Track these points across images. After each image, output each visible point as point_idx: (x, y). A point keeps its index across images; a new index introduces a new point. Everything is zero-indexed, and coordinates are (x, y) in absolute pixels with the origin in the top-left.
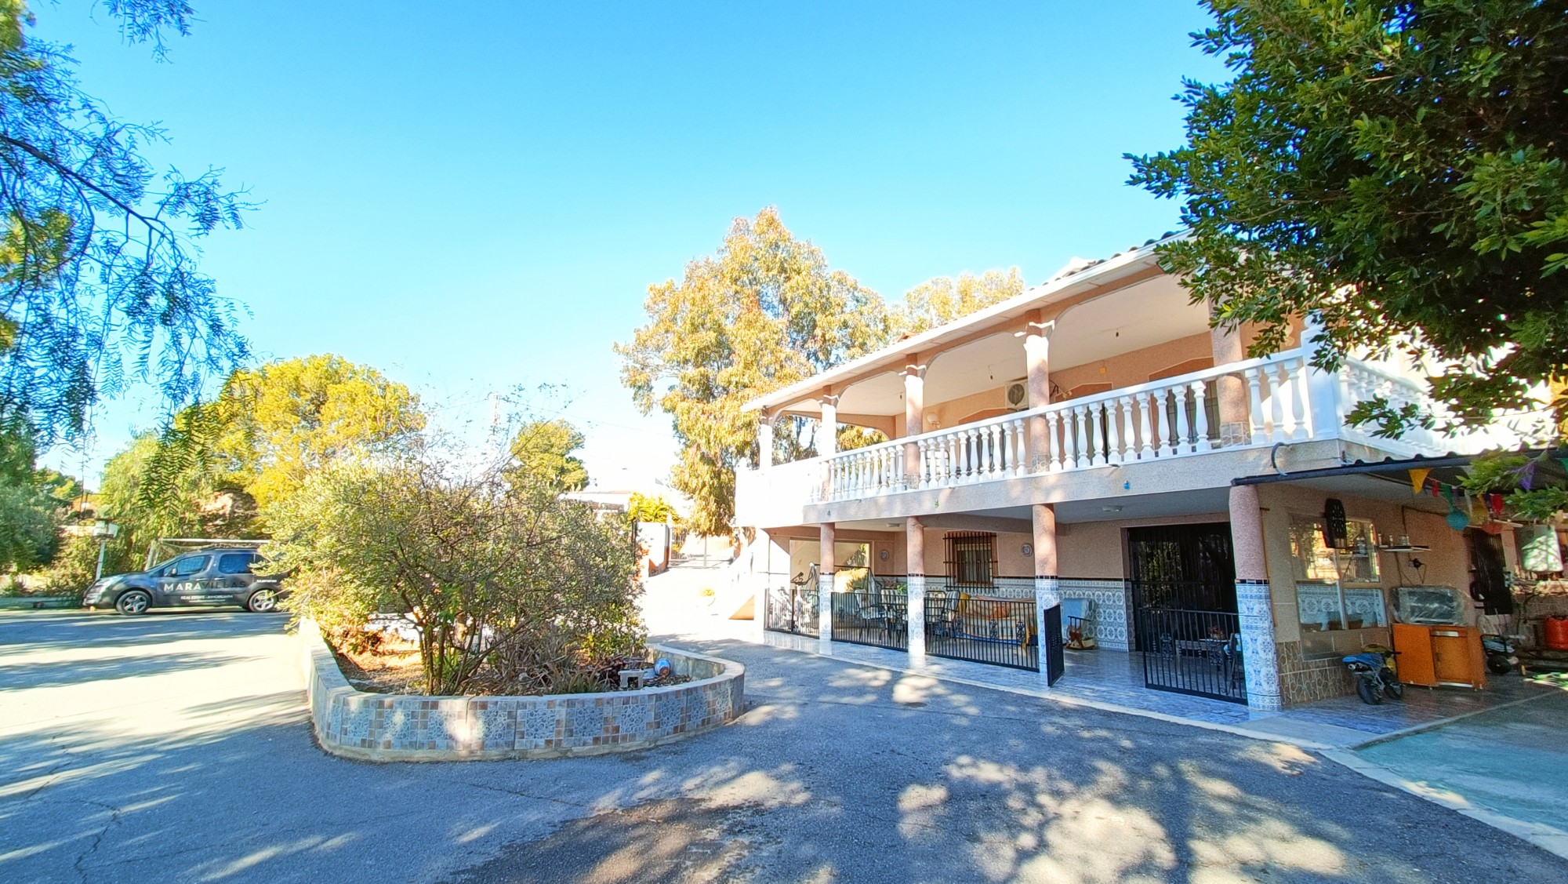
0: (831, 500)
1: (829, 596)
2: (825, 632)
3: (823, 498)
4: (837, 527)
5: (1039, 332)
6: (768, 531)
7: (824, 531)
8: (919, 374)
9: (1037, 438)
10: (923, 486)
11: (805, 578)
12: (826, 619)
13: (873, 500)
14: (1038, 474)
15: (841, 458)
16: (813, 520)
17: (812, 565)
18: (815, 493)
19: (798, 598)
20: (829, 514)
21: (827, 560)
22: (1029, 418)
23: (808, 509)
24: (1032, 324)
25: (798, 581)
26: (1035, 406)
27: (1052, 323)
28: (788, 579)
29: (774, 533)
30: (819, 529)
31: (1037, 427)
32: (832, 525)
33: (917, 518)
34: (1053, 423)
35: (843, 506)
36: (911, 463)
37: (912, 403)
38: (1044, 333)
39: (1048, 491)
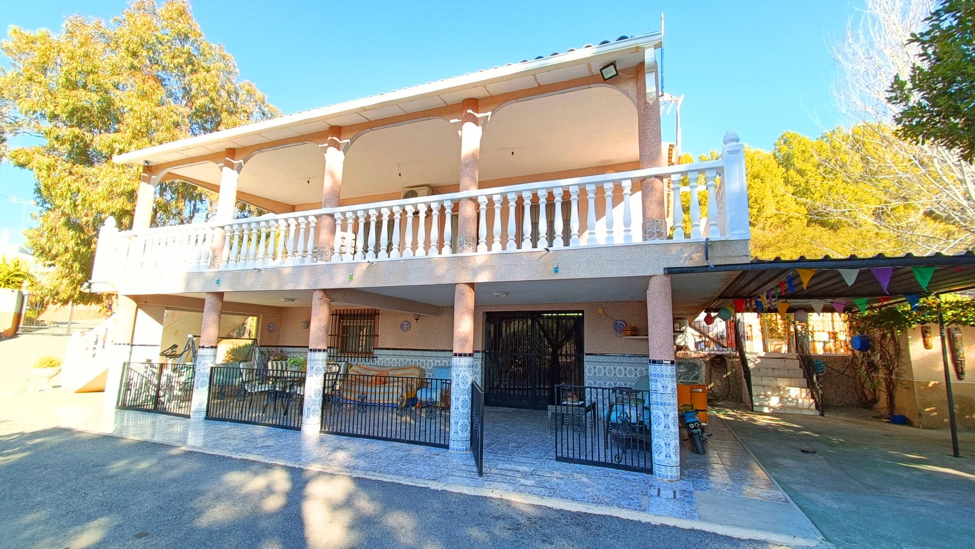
0: (222, 268)
1: (209, 370)
2: (198, 411)
3: (212, 265)
4: (226, 298)
5: (476, 121)
6: (136, 298)
7: (209, 302)
8: (342, 147)
9: (466, 220)
10: (335, 259)
11: (179, 351)
12: (200, 397)
13: (277, 271)
14: (464, 254)
15: (240, 225)
16: (197, 289)
17: (190, 336)
18: (203, 259)
19: (167, 371)
20: (218, 282)
21: (210, 331)
22: (459, 200)
23: (191, 277)
24: (470, 111)
25: (171, 353)
26: (467, 189)
27: (489, 113)
28: (159, 350)
29: (142, 302)
30: (203, 300)
31: (468, 210)
32: (220, 295)
33: (325, 291)
34: (483, 207)
35: (237, 275)
36: (324, 235)
37: (333, 176)
38: (480, 122)
39: (476, 271)
